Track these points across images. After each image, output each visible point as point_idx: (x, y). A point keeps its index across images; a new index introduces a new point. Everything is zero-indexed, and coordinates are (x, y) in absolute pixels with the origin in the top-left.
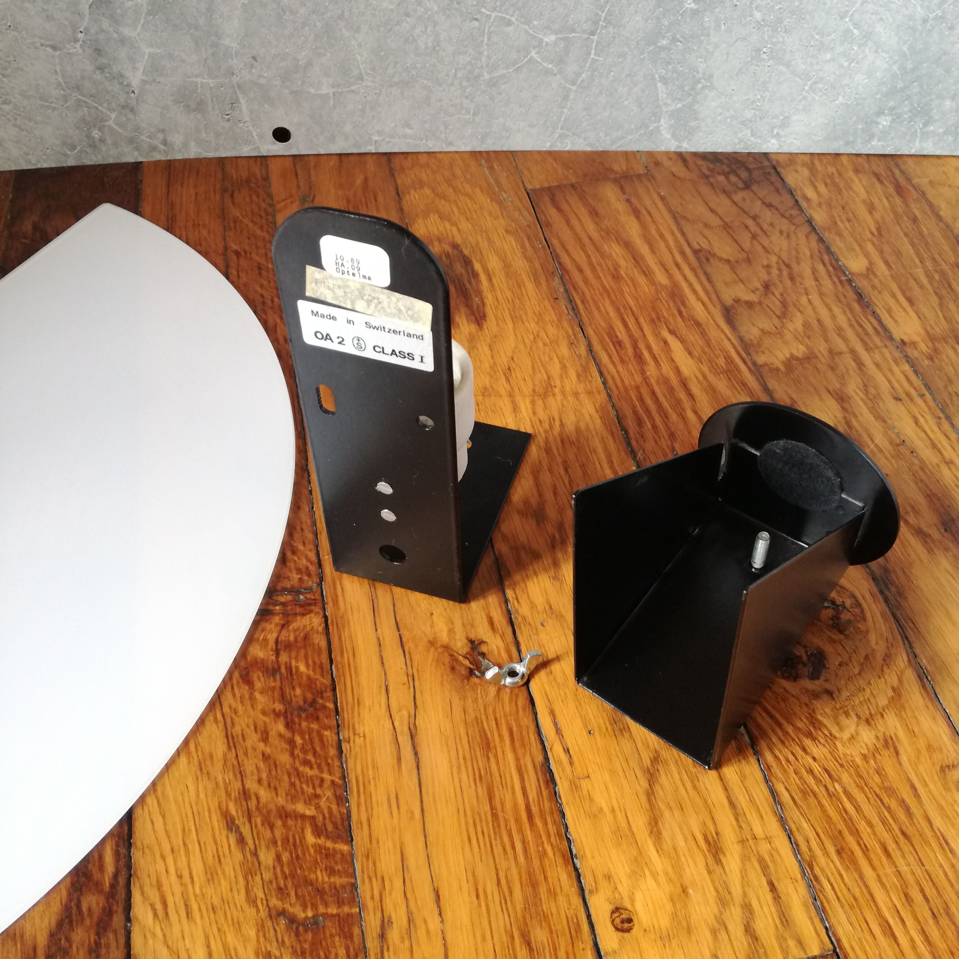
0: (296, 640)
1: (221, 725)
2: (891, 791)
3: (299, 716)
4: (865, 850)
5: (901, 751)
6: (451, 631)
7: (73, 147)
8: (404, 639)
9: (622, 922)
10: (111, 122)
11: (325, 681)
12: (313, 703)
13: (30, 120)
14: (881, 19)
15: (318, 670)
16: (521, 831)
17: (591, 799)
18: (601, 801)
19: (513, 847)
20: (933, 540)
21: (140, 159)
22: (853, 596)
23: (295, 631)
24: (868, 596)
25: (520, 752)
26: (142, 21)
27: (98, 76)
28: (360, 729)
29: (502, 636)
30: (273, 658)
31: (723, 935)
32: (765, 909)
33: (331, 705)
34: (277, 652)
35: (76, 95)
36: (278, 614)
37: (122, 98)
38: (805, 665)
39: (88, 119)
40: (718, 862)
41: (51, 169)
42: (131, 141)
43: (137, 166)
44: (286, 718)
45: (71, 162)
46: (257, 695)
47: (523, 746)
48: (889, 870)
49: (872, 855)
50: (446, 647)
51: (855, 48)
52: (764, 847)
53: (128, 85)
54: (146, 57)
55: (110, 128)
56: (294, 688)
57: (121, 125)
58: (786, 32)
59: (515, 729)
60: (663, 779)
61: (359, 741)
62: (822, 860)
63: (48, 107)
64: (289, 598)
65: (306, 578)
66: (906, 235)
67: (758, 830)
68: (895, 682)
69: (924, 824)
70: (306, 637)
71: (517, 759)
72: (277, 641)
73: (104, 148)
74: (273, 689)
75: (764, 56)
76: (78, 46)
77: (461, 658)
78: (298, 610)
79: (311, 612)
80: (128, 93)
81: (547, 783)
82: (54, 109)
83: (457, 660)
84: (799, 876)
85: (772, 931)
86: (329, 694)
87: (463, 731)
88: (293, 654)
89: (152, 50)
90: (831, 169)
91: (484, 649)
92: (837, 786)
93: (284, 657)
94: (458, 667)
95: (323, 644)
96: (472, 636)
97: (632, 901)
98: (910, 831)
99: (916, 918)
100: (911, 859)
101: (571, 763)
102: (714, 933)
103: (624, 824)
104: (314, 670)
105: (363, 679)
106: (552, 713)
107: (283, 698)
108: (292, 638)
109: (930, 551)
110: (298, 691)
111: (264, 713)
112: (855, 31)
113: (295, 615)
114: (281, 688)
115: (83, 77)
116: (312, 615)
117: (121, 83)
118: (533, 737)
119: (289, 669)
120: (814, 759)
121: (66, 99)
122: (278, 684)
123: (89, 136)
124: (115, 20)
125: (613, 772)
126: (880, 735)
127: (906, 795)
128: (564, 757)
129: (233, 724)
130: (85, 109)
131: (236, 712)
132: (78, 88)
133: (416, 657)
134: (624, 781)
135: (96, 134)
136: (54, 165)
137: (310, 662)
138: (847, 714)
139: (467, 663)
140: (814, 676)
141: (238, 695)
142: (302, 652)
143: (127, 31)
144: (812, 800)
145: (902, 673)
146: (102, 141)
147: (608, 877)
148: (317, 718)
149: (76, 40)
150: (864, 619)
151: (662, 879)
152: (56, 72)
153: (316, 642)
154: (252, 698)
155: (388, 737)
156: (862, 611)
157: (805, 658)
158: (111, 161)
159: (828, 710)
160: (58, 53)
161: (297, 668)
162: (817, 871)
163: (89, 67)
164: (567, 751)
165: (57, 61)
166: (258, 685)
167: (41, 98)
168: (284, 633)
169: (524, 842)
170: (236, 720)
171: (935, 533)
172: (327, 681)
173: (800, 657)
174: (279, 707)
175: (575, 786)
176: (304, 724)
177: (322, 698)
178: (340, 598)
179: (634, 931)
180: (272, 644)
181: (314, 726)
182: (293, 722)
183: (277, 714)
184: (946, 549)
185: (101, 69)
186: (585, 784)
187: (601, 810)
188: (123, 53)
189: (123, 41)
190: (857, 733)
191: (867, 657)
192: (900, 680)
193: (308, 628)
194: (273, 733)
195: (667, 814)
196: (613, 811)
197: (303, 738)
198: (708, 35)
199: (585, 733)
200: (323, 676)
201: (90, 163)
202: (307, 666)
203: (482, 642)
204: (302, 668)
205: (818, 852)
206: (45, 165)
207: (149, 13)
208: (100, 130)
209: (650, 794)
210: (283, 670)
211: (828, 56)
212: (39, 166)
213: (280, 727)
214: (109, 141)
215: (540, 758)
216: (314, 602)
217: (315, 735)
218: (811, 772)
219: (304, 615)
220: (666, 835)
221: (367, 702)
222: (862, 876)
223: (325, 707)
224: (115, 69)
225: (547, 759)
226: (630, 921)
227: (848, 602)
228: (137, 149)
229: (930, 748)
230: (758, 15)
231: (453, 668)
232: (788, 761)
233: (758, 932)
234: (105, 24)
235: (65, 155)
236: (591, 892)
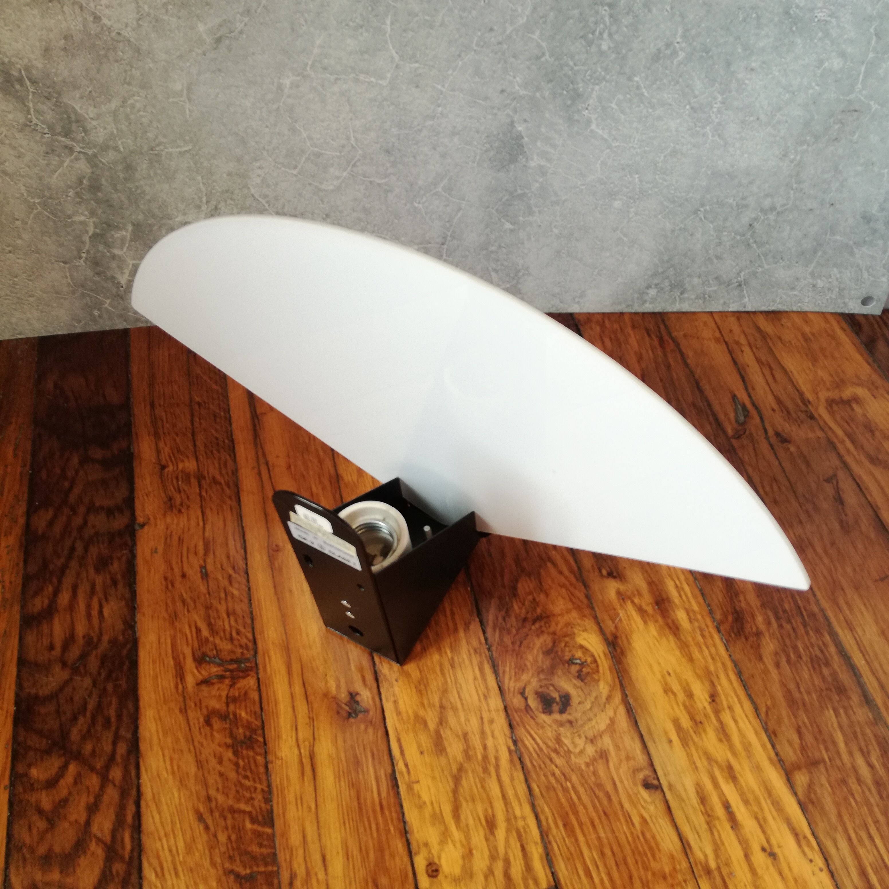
0: (239, 696)
1: (193, 754)
2: (600, 786)
3: (242, 747)
4: (581, 824)
5: (610, 760)
6: (338, 687)
7: (79, 321)
8: (308, 693)
9: (433, 871)
10: (106, 305)
11: (257, 723)
12: (251, 737)
13: (48, 306)
14: (642, 231)
15: (253, 716)
16: (375, 817)
17: (419, 796)
18: (425, 797)
19: (370, 828)
20: (648, 615)
21: (128, 327)
22: (593, 656)
23: (239, 689)
24: (602, 656)
25: (377, 767)
26: (127, 245)
27: (97, 279)
28: (279, 755)
29: (370, 689)
30: (225, 708)
31: (491, 879)
32: (518, 862)
33: (261, 739)
34: (227, 704)
35: (80, 290)
36: (227, 678)
37: (114, 291)
38: (557, 704)
39: (90, 304)
40: (492, 833)
41: (64, 335)
42: (121, 316)
43: (126, 332)
44: (233, 748)
45: (78, 330)
46: (215, 733)
47: (380, 763)
48: (593, 836)
49: (584, 828)
50: (334, 698)
51: (626, 248)
52: (521, 823)
53: (119, 283)
54: (131, 266)
55: (106, 308)
56: (238, 729)
57: (113, 307)
58: (577, 240)
59: (375, 752)
60: (464, 782)
61: (279, 762)
62: (554, 831)
63: (62, 298)
64: (235, 666)
65: (245, 652)
66: (661, 380)
67: (518, 813)
68: (612, 714)
69: (618, 807)
70: (246, 694)
71: (375, 772)
72: (227, 697)
73: (101, 321)
74: (224, 729)
75: (564, 255)
76: (82, 261)
77: (344, 706)
78: (241, 674)
79: (248, 675)
80: (118, 288)
81: (393, 787)
82: (65, 299)
83: (341, 707)
84: (539, 841)
85: (520, 875)
86: (260, 732)
87: (342, 755)
88: (238, 705)
89: (134, 262)
90: (616, 326)
91: (358, 698)
92: (568, 784)
93: (232, 707)
94: (341, 711)
95: (257, 698)
96: (351, 690)
97: (439, 858)
98: (609, 811)
99: (605, 865)
100: (607, 829)
101: (409, 772)
102: (486, 877)
103: (438, 811)
104: (251, 715)
105: (282, 721)
106: (399, 741)
107: (232, 735)
108: (237, 694)
109: (645, 623)
110: (241, 730)
111: (219, 745)
112: (625, 239)
113: (239, 678)
114: (230, 729)
115: (86, 279)
116: (249, 678)
117: (113, 282)
118: (386, 757)
119: (235, 715)
120: (557, 766)
121: (74, 293)
122: (228, 726)
123: (91, 314)
124: (108, 245)
125: (433, 778)
126: (598, 750)
127: (609, 788)
128: (404, 769)
129: (201, 753)
130: (88, 299)
131: (202, 745)
132: (83, 286)
133: (316, 706)
134: (440, 784)
135: (96, 313)
136: (65, 332)
137: (249, 710)
138: (580, 736)
139: (347, 708)
140: (562, 711)
141: (203, 734)
142: (243, 704)
143: (116, 252)
144: (552, 793)
145: (617, 707)
146: (100, 316)
147: (426, 845)
148: (253, 748)
149: (81, 258)
150: (598, 672)
151: (458, 845)
152: (66, 277)
153: (252, 696)
154: (212, 735)
155: (296, 759)
156: (597, 666)
157: (558, 699)
158: (107, 328)
159: (568, 734)
160: (68, 265)
161: (240, 715)
162: (551, 837)
163: (90, 273)
164: (406, 765)
165: (67, 270)
166: (216, 727)
167: (57, 293)
168: (232, 690)
169: (377, 824)
170: (203, 750)
171: (650, 611)
172: (258, 723)
173: (555, 699)
174: (229, 741)
175: (410, 788)
176: (245, 752)
177: (256, 734)
178: (268, 666)
179: (441, 877)
180: (224, 699)
181: (251, 753)
182: (238, 751)
183: (227, 746)
184: (656, 621)
185: (99, 274)
186: (416, 787)
187: (425, 803)
188: (114, 265)
189: (114, 257)
190: (584, 749)
191: (596, 698)
192: (615, 713)
193: (247, 687)
194: (225, 759)
195: (464, 805)
196: (432, 803)
197: (244, 762)
198: (523, 243)
199: (418, 753)
200: (256, 720)
201: (91, 330)
202: (246, 713)
203: (357, 694)
204: (243, 715)
205: (552, 825)
206: (60, 333)
207: (131, 240)
208: (99, 310)
209: (455, 792)
210: (231, 716)
211: (608, 254)
212: (55, 333)
213: (229, 754)
214: (105, 316)
215: (389, 770)
216: (251, 669)
217: (251, 760)
218: (553, 774)
219: (244, 678)
220: (462, 817)
221: (284, 737)
222: (577, 840)
223: (257, 741)
224: (109, 274)
225: (394, 771)
226: (437, 871)
227: (589, 659)
228: (125, 320)
229: (628, 758)
230: (556, 231)
231: (338, 713)
232: (540, 768)
233: (512, 876)
234: (101, 247)
235: (74, 326)
236: (416, 854)
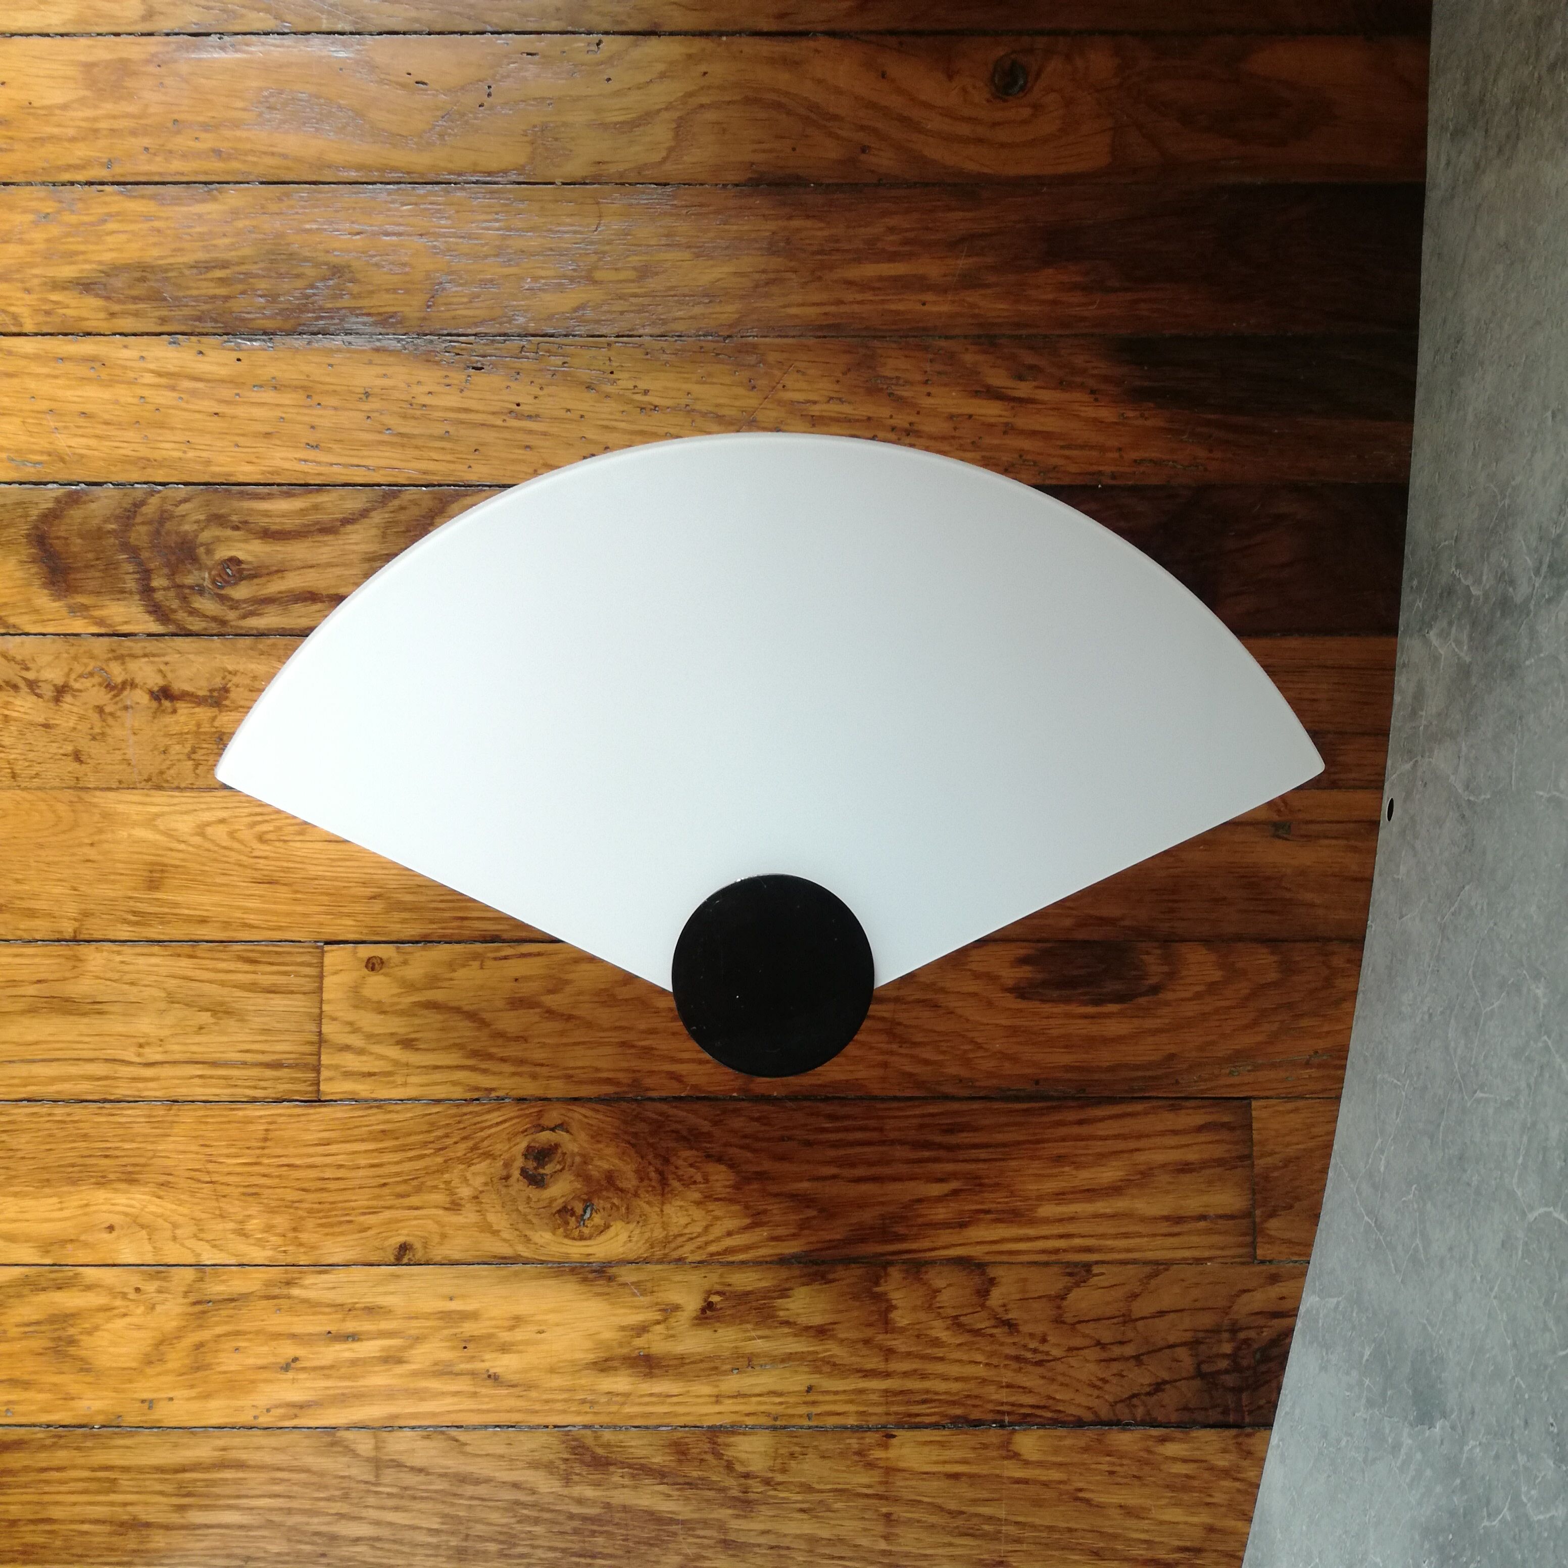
2: (418, 1190)
4: (381, 1151)
5: (447, 1213)
9: (373, 964)
10: (1418, 602)
13: (1429, 505)
16: (453, 909)
17: (464, 966)
18: (461, 973)
19: (442, 901)
20: (632, 1337)
21: (1399, 634)
22: (590, 1238)
24: (589, 1250)
26: (1456, 650)
27: (1439, 591)
31: (348, 1029)
32: (358, 1064)
35: (1434, 562)
37: (1427, 618)
38: (536, 1168)
39: (1423, 573)
40: (398, 1043)
41: (1405, 525)
42: (1408, 625)
45: (1406, 550)
48: (363, 1162)
49: (376, 1154)
52: (399, 1080)
53: (1431, 627)
54: (1441, 651)
57: (1415, 614)
60: (467, 1023)
62: (382, 1117)
67: (413, 1079)
68: (505, 1235)
69: (388, 1203)
76: (1454, 569)
80: (1428, 625)
81: (484, 936)
84: (374, 1096)
85: (343, 1063)
89: (1443, 658)
92: (432, 1151)
97: (386, 975)
98: (386, 1190)
99: (326, 1166)
101: (495, 959)
102: (351, 1024)
103: (440, 984)
106: (539, 954)
109: (623, 1328)
115: (1440, 572)
117: (1433, 618)
120: (456, 1143)
125: (481, 987)
126: (463, 1202)
127: (414, 1200)
128: (503, 953)
132: (1436, 566)
134: (472, 994)
138: (486, 1184)
140: (524, 1172)
144: (425, 1128)
145: (511, 1245)
146: (1412, 589)
147: (405, 963)
149: (1457, 568)
150: (566, 1236)
151: (396, 999)
152: (1446, 540)
156: (574, 1239)
157: (541, 1171)
158: (1402, 599)
159: (492, 1170)
160: (1453, 544)
162: (375, 1111)
163: (1444, 581)
164: (506, 958)
165: (1450, 542)
167: (1437, 520)
169: (443, 910)
171: (639, 1342)
173: (543, 1168)
175: (476, 956)
179: (366, 971)
184: (621, 1345)
186: (476, 964)
187: (454, 971)
188: (1445, 623)
189: (1450, 624)
190: (469, 1185)
191: (530, 1222)
192: (505, 1240)
195: (440, 1017)
196: (451, 979)
199: (517, 975)
201: (1404, 572)
205: (388, 1116)
207: (1459, 659)
208: (1416, 588)
209: (458, 1010)
214: (1411, 598)
215: (505, 936)
218: (447, 1136)
220: (425, 1012)
222: (363, 1140)
224: (1439, 612)
225: (504, 941)
226: (373, 969)
227: (586, 1231)
229: (444, 1236)
232: (459, 1122)
233: (344, 1053)
234: (1460, 605)
236: (398, 948)
